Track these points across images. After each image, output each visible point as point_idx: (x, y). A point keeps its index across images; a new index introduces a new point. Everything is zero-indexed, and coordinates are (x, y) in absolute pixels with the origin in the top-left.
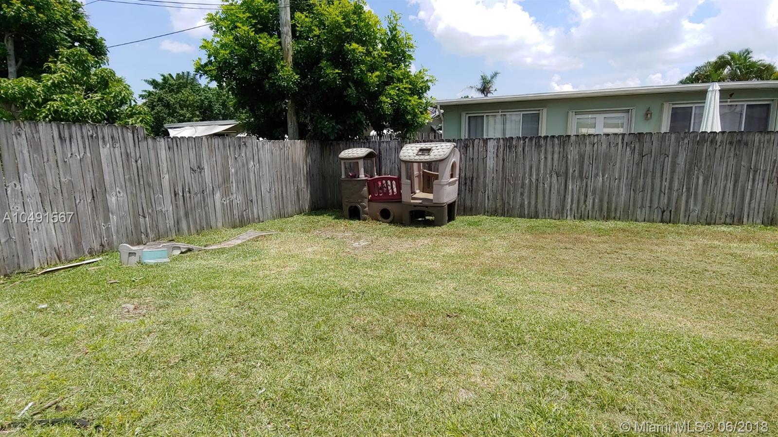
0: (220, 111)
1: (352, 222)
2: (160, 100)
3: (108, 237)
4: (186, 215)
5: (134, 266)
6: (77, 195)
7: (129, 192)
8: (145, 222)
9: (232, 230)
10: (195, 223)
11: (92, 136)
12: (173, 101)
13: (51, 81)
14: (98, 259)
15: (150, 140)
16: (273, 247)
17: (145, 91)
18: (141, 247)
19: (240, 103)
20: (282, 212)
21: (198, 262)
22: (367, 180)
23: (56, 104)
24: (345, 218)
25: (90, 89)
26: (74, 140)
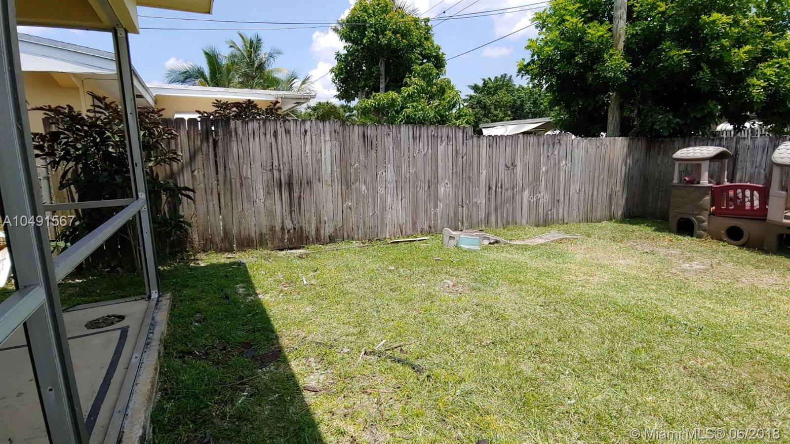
0: (530, 109)
1: (680, 237)
2: (479, 102)
3: (435, 221)
4: (496, 210)
5: (452, 248)
6: (419, 183)
7: (454, 184)
8: (463, 211)
9: (535, 228)
10: (502, 217)
11: (434, 136)
12: (490, 102)
13: (407, 93)
14: (426, 238)
15: (475, 139)
16: (578, 252)
17: (468, 95)
18: (459, 233)
19: (556, 99)
20: (590, 215)
21: (504, 255)
22: (711, 187)
23: (408, 111)
24: (670, 231)
25: (432, 97)
26: (422, 139)
